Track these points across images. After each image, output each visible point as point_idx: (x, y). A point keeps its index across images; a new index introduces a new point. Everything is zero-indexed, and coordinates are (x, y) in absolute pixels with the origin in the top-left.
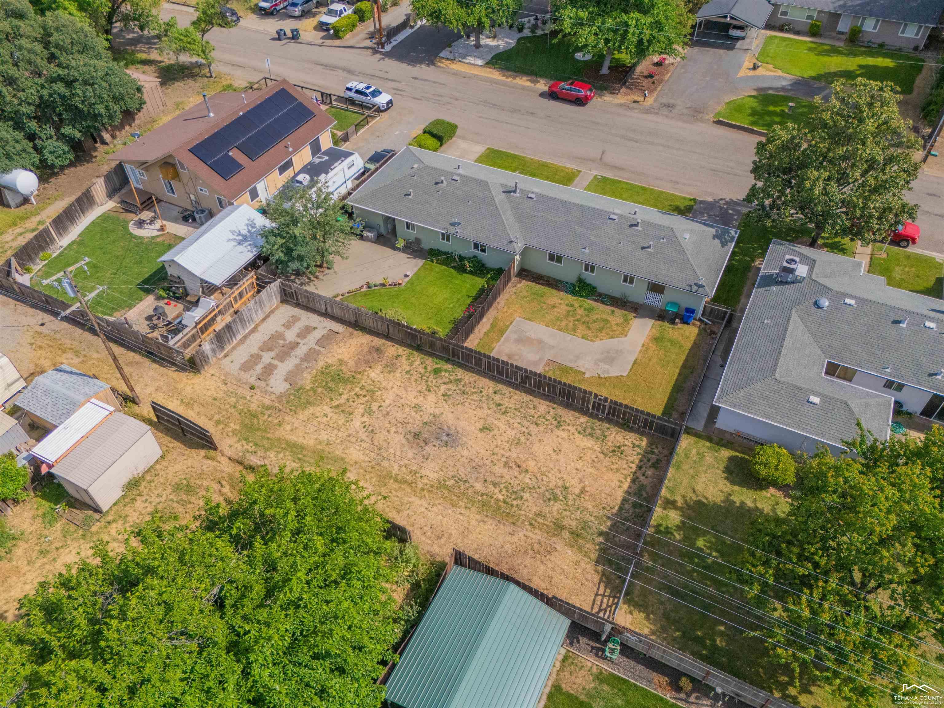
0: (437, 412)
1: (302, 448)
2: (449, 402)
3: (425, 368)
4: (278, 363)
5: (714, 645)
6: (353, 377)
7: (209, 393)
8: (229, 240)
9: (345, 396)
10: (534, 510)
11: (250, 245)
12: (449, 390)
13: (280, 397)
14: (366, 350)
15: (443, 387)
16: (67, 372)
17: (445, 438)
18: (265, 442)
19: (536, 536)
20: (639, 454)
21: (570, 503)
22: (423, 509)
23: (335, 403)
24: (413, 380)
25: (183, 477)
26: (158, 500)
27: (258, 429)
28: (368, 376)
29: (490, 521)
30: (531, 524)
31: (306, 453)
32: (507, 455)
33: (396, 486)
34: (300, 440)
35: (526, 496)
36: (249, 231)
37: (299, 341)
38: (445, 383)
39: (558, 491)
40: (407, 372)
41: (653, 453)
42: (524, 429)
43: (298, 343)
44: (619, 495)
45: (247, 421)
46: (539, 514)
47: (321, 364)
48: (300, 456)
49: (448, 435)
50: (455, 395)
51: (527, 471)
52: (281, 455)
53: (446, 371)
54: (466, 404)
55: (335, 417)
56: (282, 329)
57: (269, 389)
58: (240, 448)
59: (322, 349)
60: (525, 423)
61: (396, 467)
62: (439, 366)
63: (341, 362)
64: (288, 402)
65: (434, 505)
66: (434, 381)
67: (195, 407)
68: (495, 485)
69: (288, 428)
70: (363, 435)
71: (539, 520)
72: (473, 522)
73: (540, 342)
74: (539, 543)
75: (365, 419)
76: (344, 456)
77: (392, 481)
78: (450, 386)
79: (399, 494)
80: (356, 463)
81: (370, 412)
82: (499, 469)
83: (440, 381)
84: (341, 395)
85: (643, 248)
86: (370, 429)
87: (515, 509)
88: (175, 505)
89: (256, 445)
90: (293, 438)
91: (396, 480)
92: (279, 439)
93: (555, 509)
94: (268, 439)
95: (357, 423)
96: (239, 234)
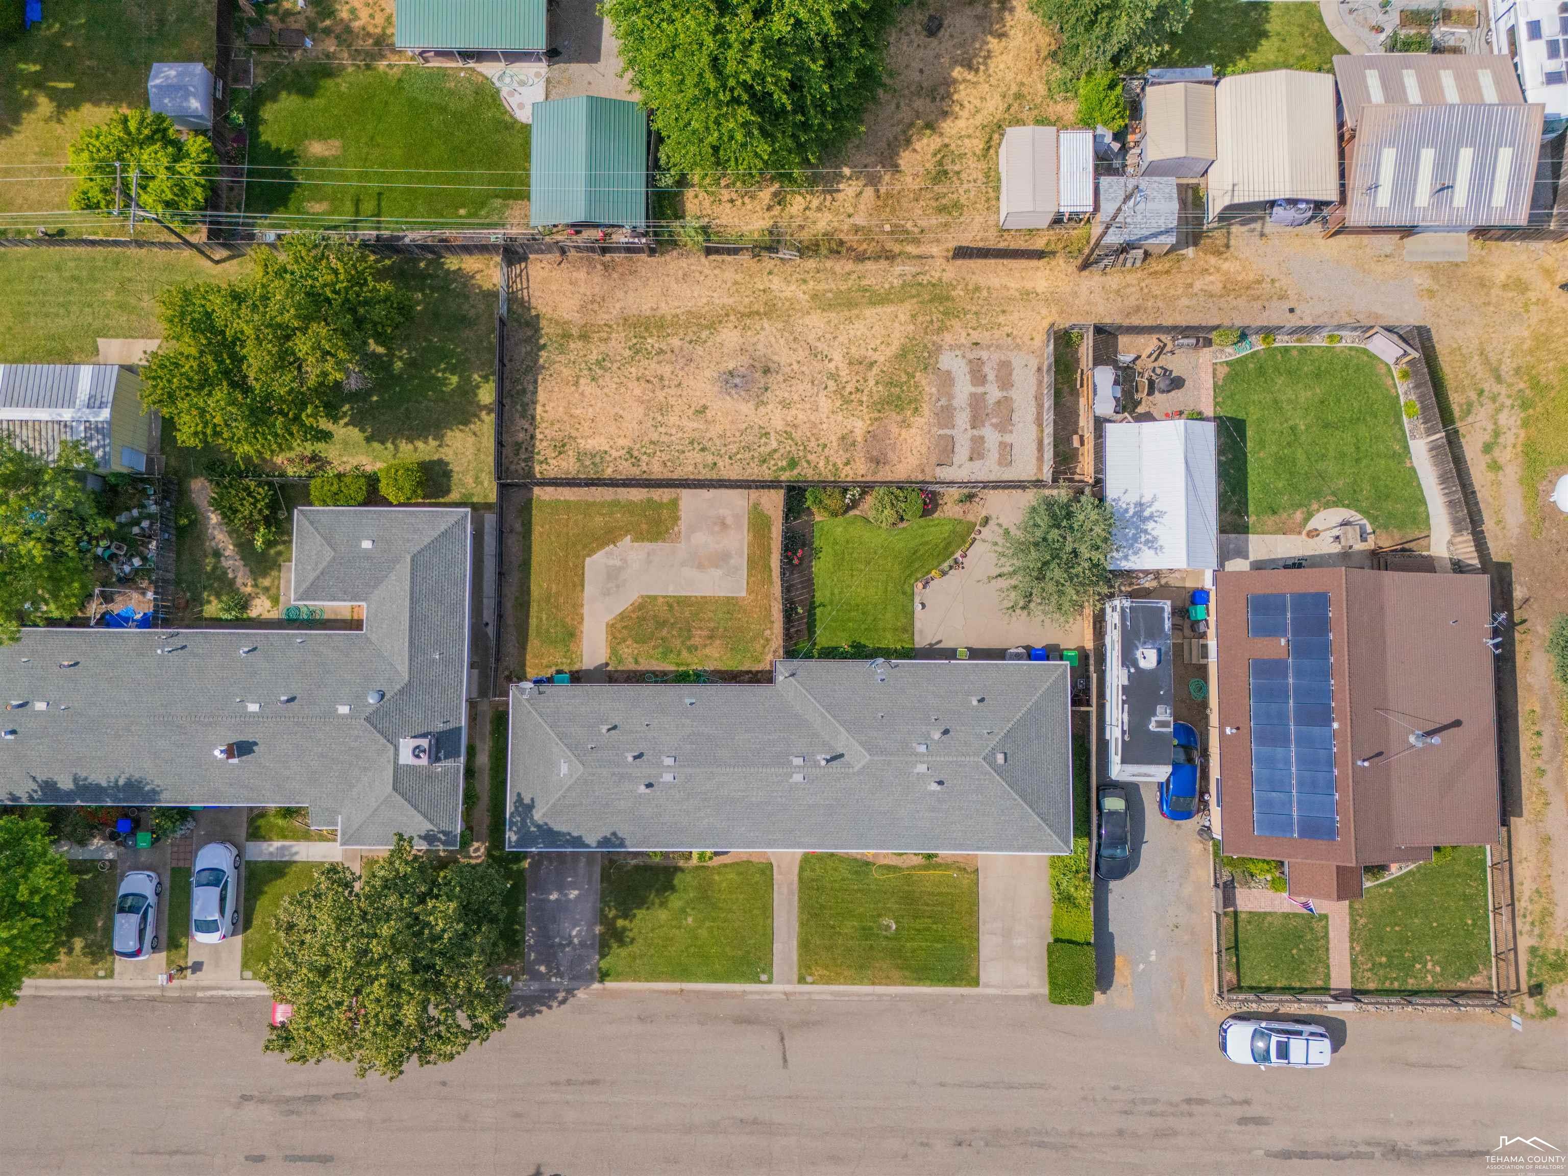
0: (762, 410)
1: (872, 303)
2: (756, 427)
3: (808, 462)
4: (973, 390)
5: (422, 290)
6: (879, 411)
7: (1016, 315)
8: (1155, 499)
9: (871, 383)
10: (613, 343)
11: (1126, 511)
12: (766, 444)
13: (939, 348)
14: (890, 455)
15: (774, 445)
16: (1161, 233)
17: (737, 380)
18: (914, 292)
19: (602, 318)
20: (538, 453)
21: (583, 365)
22: (715, 295)
23: (875, 370)
24: (813, 439)
25: (962, 219)
26: (965, 186)
27: (931, 301)
28: (863, 420)
29: (648, 313)
30: (610, 327)
31: (864, 300)
32: (666, 390)
33: (755, 307)
34: (879, 309)
35: (627, 353)
36: (1146, 532)
37: (975, 432)
38: (775, 451)
39: (600, 372)
40: (825, 446)
41: (525, 460)
42: (662, 430)
43: (973, 427)
44: (541, 396)
45: (949, 304)
46: (606, 340)
47: (926, 409)
48: (867, 294)
49: (736, 386)
50: (756, 440)
51: (638, 379)
52: (887, 286)
53: (783, 469)
54: (738, 434)
55: (863, 352)
56: (1008, 439)
57: (958, 352)
58: (933, 273)
59: (941, 432)
60: (664, 438)
61: (766, 325)
62: (795, 472)
63: (905, 424)
64: (925, 346)
65: (708, 304)
66: (788, 448)
67: (1017, 294)
68: (661, 352)
69: (902, 318)
70: (821, 346)
71: (604, 335)
72: (663, 305)
73: (700, 567)
74: (595, 312)
75: (832, 366)
76: (825, 314)
77: (762, 310)
78: (768, 449)
79: (747, 300)
80: (808, 313)
81: (834, 376)
82: (666, 370)
83: (782, 451)
84: (877, 383)
85: (615, 728)
86: (819, 357)
87: (632, 334)
88: (945, 190)
89: (920, 284)
90: (889, 309)
91: (758, 313)
92: (902, 301)
93: (595, 352)
94: (914, 297)
95: (837, 356)
96: (1151, 517)
